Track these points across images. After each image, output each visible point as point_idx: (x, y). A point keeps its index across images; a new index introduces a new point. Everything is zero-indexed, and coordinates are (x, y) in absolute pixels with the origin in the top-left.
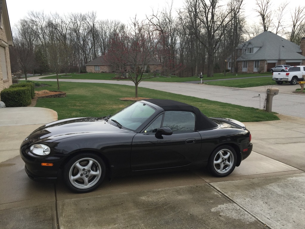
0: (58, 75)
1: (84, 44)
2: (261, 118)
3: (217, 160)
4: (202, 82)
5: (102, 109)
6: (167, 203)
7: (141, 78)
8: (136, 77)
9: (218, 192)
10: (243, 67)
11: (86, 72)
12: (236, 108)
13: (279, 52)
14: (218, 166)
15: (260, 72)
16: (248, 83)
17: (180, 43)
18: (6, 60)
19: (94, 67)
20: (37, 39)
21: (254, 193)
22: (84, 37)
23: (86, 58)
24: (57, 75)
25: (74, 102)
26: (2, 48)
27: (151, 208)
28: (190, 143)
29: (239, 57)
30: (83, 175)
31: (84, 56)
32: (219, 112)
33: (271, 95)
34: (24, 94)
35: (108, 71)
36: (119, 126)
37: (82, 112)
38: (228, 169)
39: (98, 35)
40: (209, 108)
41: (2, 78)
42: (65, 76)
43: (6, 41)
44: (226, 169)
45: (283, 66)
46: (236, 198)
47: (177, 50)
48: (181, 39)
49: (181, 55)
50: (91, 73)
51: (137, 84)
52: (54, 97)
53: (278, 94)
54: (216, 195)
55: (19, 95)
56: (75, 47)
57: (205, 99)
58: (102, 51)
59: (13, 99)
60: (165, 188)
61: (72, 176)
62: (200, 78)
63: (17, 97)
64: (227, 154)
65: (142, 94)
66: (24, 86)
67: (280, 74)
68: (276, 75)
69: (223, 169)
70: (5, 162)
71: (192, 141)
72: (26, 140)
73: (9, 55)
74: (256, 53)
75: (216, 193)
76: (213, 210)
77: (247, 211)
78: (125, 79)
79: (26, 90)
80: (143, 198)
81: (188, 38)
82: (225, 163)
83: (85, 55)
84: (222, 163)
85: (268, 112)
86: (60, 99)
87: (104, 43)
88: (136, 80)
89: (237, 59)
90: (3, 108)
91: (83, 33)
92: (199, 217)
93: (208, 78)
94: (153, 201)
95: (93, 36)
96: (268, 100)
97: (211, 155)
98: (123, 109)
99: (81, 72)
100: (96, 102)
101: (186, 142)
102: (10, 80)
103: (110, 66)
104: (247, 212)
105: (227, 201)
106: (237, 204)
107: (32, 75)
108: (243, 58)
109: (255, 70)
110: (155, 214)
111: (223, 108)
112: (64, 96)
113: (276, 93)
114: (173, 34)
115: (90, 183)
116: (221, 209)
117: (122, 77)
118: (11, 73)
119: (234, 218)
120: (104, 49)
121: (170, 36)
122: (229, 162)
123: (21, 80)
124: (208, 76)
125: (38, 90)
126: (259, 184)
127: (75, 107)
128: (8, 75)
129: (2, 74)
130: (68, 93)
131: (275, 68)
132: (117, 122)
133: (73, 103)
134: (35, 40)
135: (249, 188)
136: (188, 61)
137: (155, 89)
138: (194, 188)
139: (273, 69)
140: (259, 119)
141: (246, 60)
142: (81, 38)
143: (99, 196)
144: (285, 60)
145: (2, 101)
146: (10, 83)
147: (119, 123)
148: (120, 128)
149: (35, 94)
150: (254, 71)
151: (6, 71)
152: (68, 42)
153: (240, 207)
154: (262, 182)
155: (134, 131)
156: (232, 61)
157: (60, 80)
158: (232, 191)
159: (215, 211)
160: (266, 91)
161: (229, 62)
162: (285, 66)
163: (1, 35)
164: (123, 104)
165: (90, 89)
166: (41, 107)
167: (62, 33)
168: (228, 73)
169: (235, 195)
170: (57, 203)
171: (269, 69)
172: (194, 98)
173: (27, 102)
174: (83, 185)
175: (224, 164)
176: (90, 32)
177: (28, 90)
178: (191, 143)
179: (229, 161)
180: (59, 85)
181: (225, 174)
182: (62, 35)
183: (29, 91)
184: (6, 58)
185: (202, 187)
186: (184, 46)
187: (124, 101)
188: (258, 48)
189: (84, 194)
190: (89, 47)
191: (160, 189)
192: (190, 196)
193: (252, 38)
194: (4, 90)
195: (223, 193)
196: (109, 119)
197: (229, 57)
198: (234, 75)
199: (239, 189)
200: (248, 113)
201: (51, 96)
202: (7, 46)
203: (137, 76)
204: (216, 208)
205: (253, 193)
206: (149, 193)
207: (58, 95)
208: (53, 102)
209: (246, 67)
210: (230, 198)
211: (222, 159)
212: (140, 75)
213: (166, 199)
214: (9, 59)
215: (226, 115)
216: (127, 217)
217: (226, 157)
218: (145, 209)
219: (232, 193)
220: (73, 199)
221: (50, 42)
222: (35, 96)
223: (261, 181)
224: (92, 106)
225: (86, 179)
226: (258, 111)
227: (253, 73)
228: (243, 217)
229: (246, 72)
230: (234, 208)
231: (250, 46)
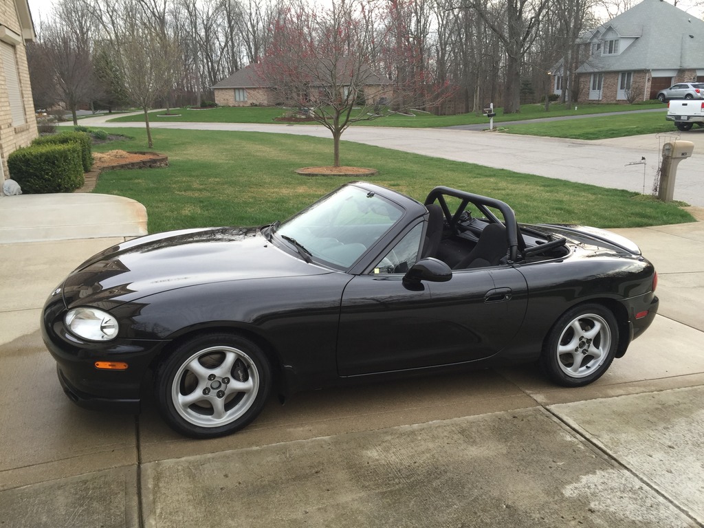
0: (148, 112)
1: (207, 36)
2: (649, 217)
3: (565, 342)
4: (491, 128)
5: (255, 198)
6: (438, 471)
7: (348, 118)
8: (334, 115)
9: (574, 432)
10: (591, 89)
11: (213, 105)
12: (584, 190)
13: (682, 49)
14: (568, 358)
15: (633, 100)
16: (606, 128)
17: (438, 31)
18: (19, 76)
19: (232, 93)
20: (97, 26)
21: (670, 435)
22: (208, 20)
23: (213, 72)
24: (146, 112)
25: (188, 179)
26: (8, 46)
27: (397, 487)
28: (496, 302)
29: (583, 62)
30: (209, 392)
31: (208, 65)
32: (542, 202)
33: (674, 158)
34: (65, 161)
35: (266, 102)
36: (303, 253)
37: (206, 206)
38: (594, 366)
39: (242, 14)
40: (517, 192)
41: (10, 121)
42: (166, 114)
43: (17, 29)
44: (588, 365)
45: (689, 84)
46: (626, 451)
47: (429, 49)
48: (441, 22)
49: (441, 62)
50: (226, 107)
51: (337, 133)
52: (140, 168)
53: (692, 155)
54: (571, 444)
55: (54, 163)
56: (187, 45)
57: (503, 170)
58: (251, 53)
59: (38, 174)
60: (430, 422)
61: (180, 395)
62: (489, 116)
63: (48, 169)
64: (592, 326)
65: (349, 157)
66: (64, 141)
67: (686, 105)
68: (676, 108)
69: (581, 366)
70: (10, 343)
71: (500, 296)
72: (56, 294)
73: (27, 66)
74: (623, 53)
75: (568, 438)
76: (568, 491)
77: (663, 493)
78: (308, 120)
79: (69, 150)
80: (373, 454)
81: (457, 17)
82: (587, 351)
83: (210, 64)
84: (580, 350)
85: (664, 200)
86: (153, 171)
87: (255, 33)
88: (336, 123)
89: (577, 68)
90: (15, 197)
91: (206, 10)
92: (534, 516)
93: (506, 117)
94: (401, 464)
95: (229, 16)
96: (665, 171)
97: (551, 332)
98: (311, 206)
99: (204, 105)
100: (241, 178)
101: (487, 297)
102: (31, 126)
103: (271, 89)
104: (663, 496)
105: (602, 463)
106: (631, 471)
107: (90, 112)
108: (592, 66)
109: (622, 95)
110: (411, 505)
111: (551, 191)
112: (163, 165)
113: (685, 153)
114: (422, 9)
115: (229, 412)
116: (589, 487)
117: (298, 116)
118: (33, 109)
119: (632, 517)
120: (257, 49)
121: (413, 14)
122: (598, 348)
123: (62, 124)
124: (507, 112)
125: (102, 150)
126: (680, 407)
127: (189, 194)
128: (25, 114)
129: (9, 112)
130: (173, 157)
131: (671, 89)
132: (297, 244)
133: (184, 182)
134: (93, 28)
135: (655, 420)
136: (456, 75)
137: (381, 144)
138: (507, 421)
139: (665, 92)
140: (645, 220)
141: (601, 70)
142: (199, 21)
143: (255, 448)
144: (694, 70)
145: (12, 178)
146: (34, 134)
147: (302, 247)
148: (308, 261)
149: (93, 159)
150: (618, 99)
151: (21, 104)
152: (170, 32)
153: (641, 480)
154: (684, 401)
155: (346, 270)
156: (565, 73)
157: (152, 125)
158: (611, 431)
159: (575, 495)
160: (662, 147)
161: (556, 77)
162: (694, 86)
163: (2, 15)
164: (305, 183)
165: (225, 147)
166: (108, 193)
167: (155, 10)
168: (556, 104)
169: (623, 442)
170: (142, 473)
171: (656, 94)
172: (476, 166)
173: (73, 181)
174: (209, 417)
175: (584, 353)
176: (221, 6)
177: (74, 152)
178: (502, 301)
179: (597, 346)
180: (152, 137)
181: (584, 380)
182: (155, 15)
183: (78, 153)
184: (19, 73)
185: (529, 418)
186: (448, 38)
187: (306, 177)
188: (630, 42)
189: (215, 442)
190: (220, 45)
191: (416, 426)
192: (500, 447)
193: (615, 16)
194: (17, 151)
195: (588, 436)
196: (274, 232)
197: (558, 64)
198: (570, 109)
199: (628, 423)
200: (615, 204)
201: (133, 164)
202: (19, 43)
203: (339, 113)
204: (576, 485)
205: (667, 436)
206: (389, 438)
207: (148, 162)
208: (136, 181)
209: (599, 88)
210: (610, 453)
211: (580, 339)
212: (346, 112)
213: (436, 456)
214: (26, 75)
215: (561, 209)
216: (333, 516)
217: (591, 334)
218: (380, 490)
219: (612, 435)
220: (183, 459)
221: (127, 33)
222: (95, 166)
223: (684, 398)
224: (229, 190)
225: (219, 403)
226: (637, 199)
227: (616, 104)
228: (654, 513)
229: (599, 100)
230: (624, 485)
231: (610, 37)
